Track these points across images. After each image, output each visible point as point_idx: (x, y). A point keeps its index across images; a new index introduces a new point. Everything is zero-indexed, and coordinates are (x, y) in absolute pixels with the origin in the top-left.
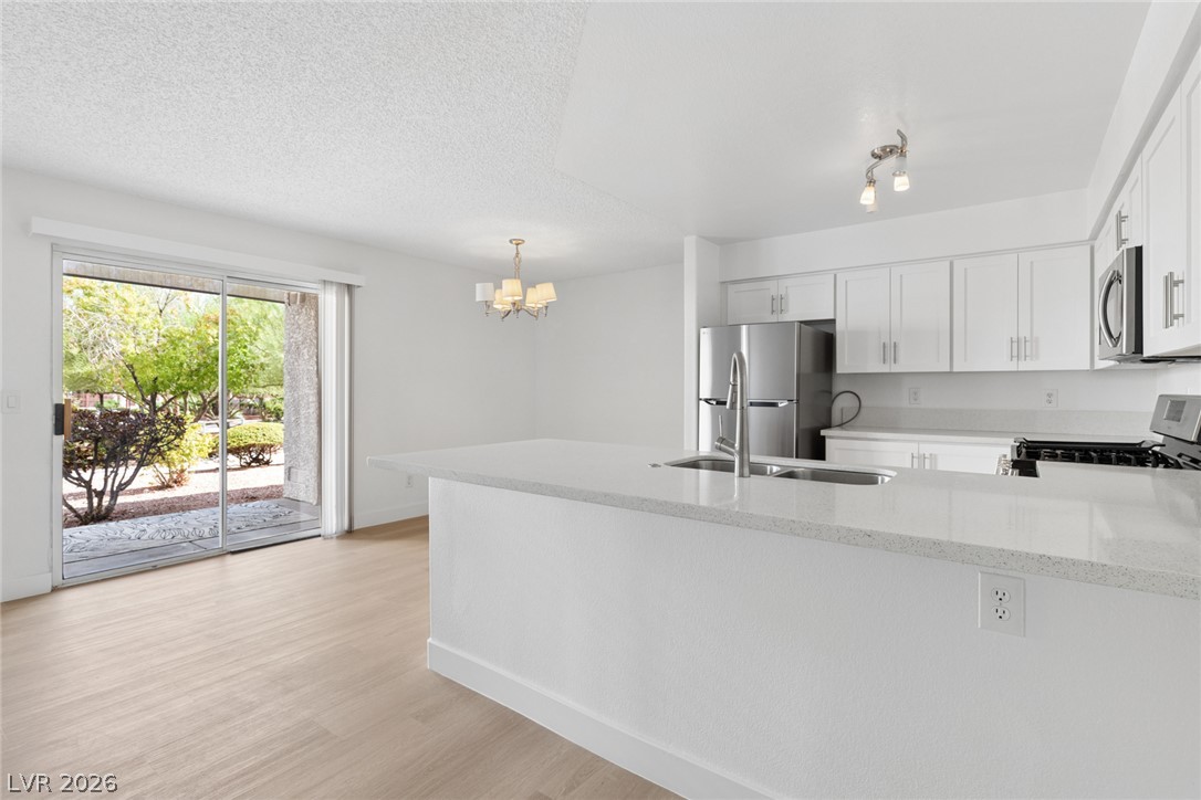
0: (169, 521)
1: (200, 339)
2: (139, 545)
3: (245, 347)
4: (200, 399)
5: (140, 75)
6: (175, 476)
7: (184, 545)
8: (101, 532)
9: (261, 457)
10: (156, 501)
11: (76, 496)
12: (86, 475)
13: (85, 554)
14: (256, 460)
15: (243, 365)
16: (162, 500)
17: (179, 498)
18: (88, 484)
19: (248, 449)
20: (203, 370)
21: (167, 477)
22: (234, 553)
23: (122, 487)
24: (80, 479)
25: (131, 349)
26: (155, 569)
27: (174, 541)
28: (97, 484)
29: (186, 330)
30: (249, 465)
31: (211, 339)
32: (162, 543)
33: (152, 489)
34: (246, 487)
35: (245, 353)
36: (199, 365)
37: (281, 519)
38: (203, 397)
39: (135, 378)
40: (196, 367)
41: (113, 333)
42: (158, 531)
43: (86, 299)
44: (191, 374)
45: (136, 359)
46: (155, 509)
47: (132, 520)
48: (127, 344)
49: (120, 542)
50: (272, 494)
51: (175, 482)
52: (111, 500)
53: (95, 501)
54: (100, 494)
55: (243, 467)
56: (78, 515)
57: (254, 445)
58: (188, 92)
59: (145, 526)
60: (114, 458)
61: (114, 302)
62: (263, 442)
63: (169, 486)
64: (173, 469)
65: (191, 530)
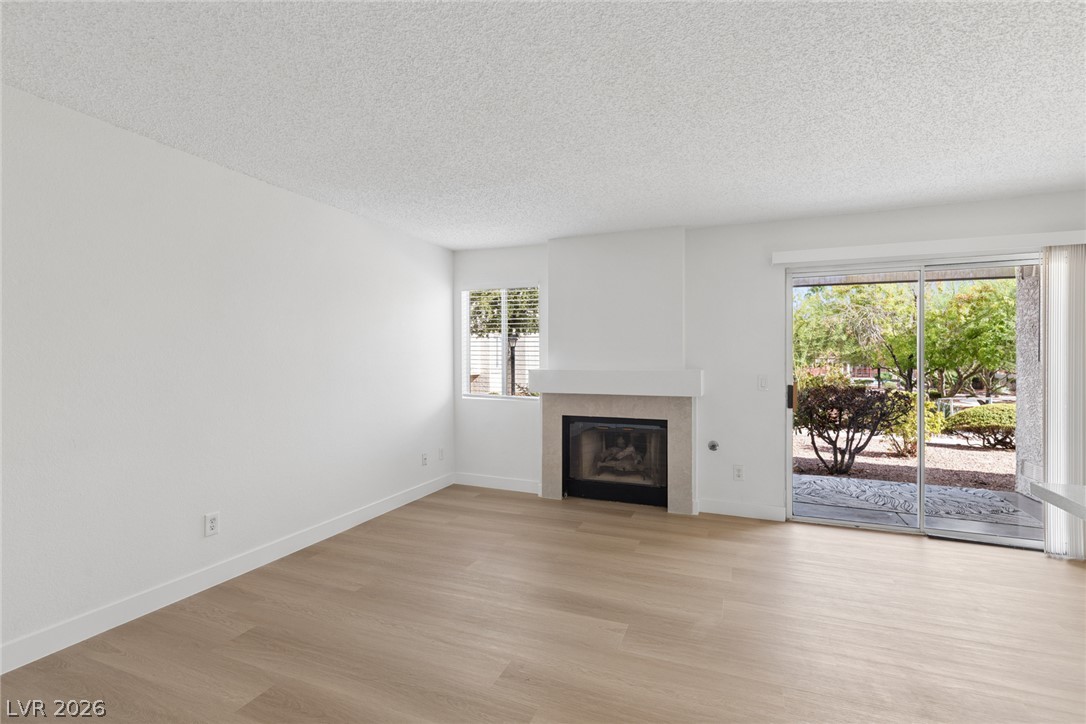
0: (888, 488)
1: (952, 319)
2: (854, 503)
3: (1002, 323)
4: (955, 374)
5: (803, 123)
6: (909, 446)
7: (891, 514)
8: (834, 484)
9: (1008, 440)
10: (889, 466)
11: (824, 449)
12: (832, 435)
13: (817, 499)
14: (1001, 442)
15: (998, 341)
16: (894, 467)
17: (909, 467)
18: (833, 443)
19: (993, 430)
20: (955, 348)
21: (902, 447)
22: (931, 537)
23: (859, 450)
24: (829, 438)
25: (890, 332)
26: (857, 528)
27: (884, 508)
28: (841, 444)
29: (937, 312)
30: (993, 447)
31: (963, 318)
32: (873, 506)
33: (889, 455)
34: (979, 470)
35: (1002, 330)
36: (952, 343)
37: (1001, 516)
38: (959, 373)
39: (894, 356)
40: (948, 345)
41: (876, 321)
42: (875, 495)
43: (859, 296)
44: (943, 352)
45: (893, 341)
46: (884, 474)
47: (860, 480)
48: (887, 328)
49: (842, 496)
50: (1004, 483)
51: (909, 452)
52: (850, 458)
53: (839, 457)
54: (843, 452)
55: (984, 448)
56: (826, 466)
57: (998, 427)
58: (841, 117)
59: (867, 487)
60: (855, 425)
61: (878, 295)
62: (1008, 425)
63: (903, 455)
64: (908, 441)
65: (902, 501)
